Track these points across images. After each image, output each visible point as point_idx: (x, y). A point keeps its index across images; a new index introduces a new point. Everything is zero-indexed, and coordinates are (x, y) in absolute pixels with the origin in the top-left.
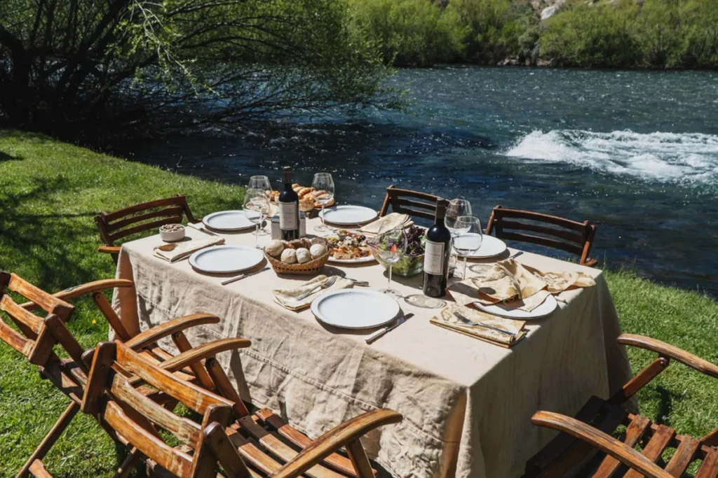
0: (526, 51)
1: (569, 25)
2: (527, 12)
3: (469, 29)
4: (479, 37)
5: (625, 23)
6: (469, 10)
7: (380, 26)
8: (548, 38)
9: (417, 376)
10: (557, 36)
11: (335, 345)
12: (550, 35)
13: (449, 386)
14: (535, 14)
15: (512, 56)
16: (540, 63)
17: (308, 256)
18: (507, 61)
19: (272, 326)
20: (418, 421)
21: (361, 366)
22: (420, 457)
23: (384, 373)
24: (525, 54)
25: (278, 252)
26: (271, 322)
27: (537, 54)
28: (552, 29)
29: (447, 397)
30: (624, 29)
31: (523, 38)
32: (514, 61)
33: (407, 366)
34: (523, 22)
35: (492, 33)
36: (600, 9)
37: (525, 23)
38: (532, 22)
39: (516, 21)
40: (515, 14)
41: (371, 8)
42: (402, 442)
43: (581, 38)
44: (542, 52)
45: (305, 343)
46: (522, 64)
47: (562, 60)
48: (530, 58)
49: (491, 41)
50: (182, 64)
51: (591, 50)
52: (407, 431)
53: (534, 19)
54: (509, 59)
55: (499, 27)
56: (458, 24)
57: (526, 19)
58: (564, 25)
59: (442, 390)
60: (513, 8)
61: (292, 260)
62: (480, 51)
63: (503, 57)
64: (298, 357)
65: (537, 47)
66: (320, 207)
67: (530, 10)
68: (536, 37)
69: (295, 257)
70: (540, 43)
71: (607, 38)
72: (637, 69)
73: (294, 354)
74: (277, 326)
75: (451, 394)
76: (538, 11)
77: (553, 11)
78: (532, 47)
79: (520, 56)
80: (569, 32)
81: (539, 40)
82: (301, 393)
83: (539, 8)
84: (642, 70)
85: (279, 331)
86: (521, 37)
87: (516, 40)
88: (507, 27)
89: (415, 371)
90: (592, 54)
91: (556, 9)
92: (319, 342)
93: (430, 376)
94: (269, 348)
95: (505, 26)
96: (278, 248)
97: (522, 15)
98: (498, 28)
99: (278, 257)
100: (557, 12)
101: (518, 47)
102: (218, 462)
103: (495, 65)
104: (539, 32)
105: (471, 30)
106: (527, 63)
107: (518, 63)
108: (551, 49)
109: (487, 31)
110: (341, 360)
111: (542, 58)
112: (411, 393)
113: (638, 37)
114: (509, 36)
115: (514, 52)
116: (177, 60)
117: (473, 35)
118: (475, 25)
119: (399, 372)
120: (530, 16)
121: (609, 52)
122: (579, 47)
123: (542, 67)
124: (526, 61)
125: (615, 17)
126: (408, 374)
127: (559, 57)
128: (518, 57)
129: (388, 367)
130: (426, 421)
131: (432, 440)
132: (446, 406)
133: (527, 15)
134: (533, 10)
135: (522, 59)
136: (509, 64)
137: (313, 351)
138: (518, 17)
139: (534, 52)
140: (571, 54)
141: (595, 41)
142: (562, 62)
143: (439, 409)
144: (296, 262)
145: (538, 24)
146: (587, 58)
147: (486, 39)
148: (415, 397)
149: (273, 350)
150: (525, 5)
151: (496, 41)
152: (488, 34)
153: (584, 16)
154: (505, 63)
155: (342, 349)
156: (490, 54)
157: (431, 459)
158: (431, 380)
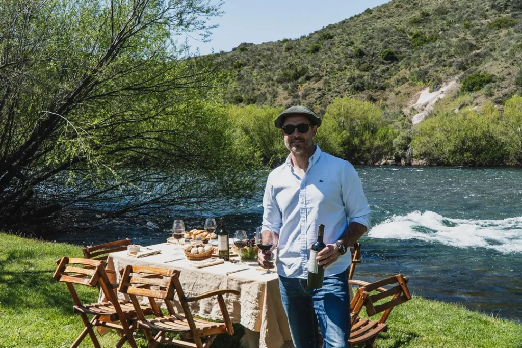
0: (400, 152)
1: (438, 130)
2: (399, 118)
3: (346, 134)
4: (356, 141)
5: (488, 126)
6: (346, 117)
7: (265, 132)
8: (419, 141)
9: (248, 282)
10: (428, 138)
11: (216, 278)
12: (421, 138)
13: (259, 283)
14: (406, 120)
15: (388, 157)
16: (415, 162)
17: (204, 251)
18: (383, 161)
19: (189, 277)
20: (251, 301)
21: (228, 284)
22: (252, 314)
23: (237, 285)
24: (400, 155)
25: (190, 249)
26: (188, 275)
27: (411, 155)
28: (423, 133)
29: (259, 288)
30: (488, 131)
31: (397, 141)
32: (390, 161)
33: (244, 279)
34: (396, 127)
35: (367, 137)
36: (465, 116)
37: (399, 128)
38: (405, 126)
39: (389, 126)
40: (388, 119)
41: (255, 117)
42: (246, 311)
43: (449, 141)
44: (415, 153)
45: (204, 280)
46: (398, 164)
47: (435, 160)
48: (405, 158)
49: (368, 144)
50: (109, 167)
51: (460, 150)
52: (247, 305)
53: (406, 124)
54: (385, 159)
55: (374, 132)
56: (335, 130)
57: (399, 124)
58: (433, 129)
59: (258, 285)
60: (387, 115)
61: (196, 252)
62: (358, 153)
63: (379, 157)
64: (202, 287)
65: (410, 148)
66: (209, 239)
67: (402, 116)
68: (409, 140)
69: (198, 251)
70: (412, 145)
71: (474, 140)
72: (505, 167)
73: (201, 286)
74: (191, 276)
75: (261, 286)
76: (409, 117)
77: (423, 116)
78: (406, 149)
79: (395, 156)
80: (439, 135)
81: (411, 142)
82: (207, 302)
83: (410, 115)
84: (509, 167)
85: (192, 278)
86: (395, 140)
87: (390, 143)
88: (381, 132)
89: (247, 281)
90: (462, 154)
91: (426, 115)
92: (210, 278)
93: (252, 281)
94: (189, 286)
95: (379, 131)
96: (190, 247)
97: (395, 120)
98: (372, 132)
99: (190, 251)
100: (426, 118)
101: (394, 149)
102: (175, 290)
103: (373, 165)
104: (411, 136)
105: (348, 134)
106: (403, 162)
107: (394, 163)
108: (423, 150)
109: (362, 135)
110: (220, 284)
111: (416, 157)
112: (247, 290)
113: (503, 138)
114: (385, 138)
115: (390, 154)
116: (104, 164)
117: (351, 139)
118: (352, 129)
119: (242, 283)
120: (402, 121)
121: (477, 152)
122: (449, 148)
123: (418, 166)
124: (401, 161)
125: (479, 122)
126: (245, 283)
127: (431, 158)
128: (394, 158)
129: (237, 282)
130: (253, 299)
131: (256, 306)
132: (260, 291)
133: (400, 121)
134: (405, 116)
135: (398, 159)
136: (385, 164)
137: (208, 283)
138: (391, 123)
139: (408, 153)
140: (442, 154)
141: (464, 142)
142: (435, 162)
143: (257, 293)
144: (198, 253)
145: (410, 128)
146: (458, 157)
147: (362, 142)
148: (248, 291)
149: (191, 287)
150: (396, 112)
151: (372, 144)
152: (364, 138)
153: (451, 121)
154: (382, 164)
155: (219, 279)
156: (367, 155)
157: (257, 314)
158: (253, 283)
